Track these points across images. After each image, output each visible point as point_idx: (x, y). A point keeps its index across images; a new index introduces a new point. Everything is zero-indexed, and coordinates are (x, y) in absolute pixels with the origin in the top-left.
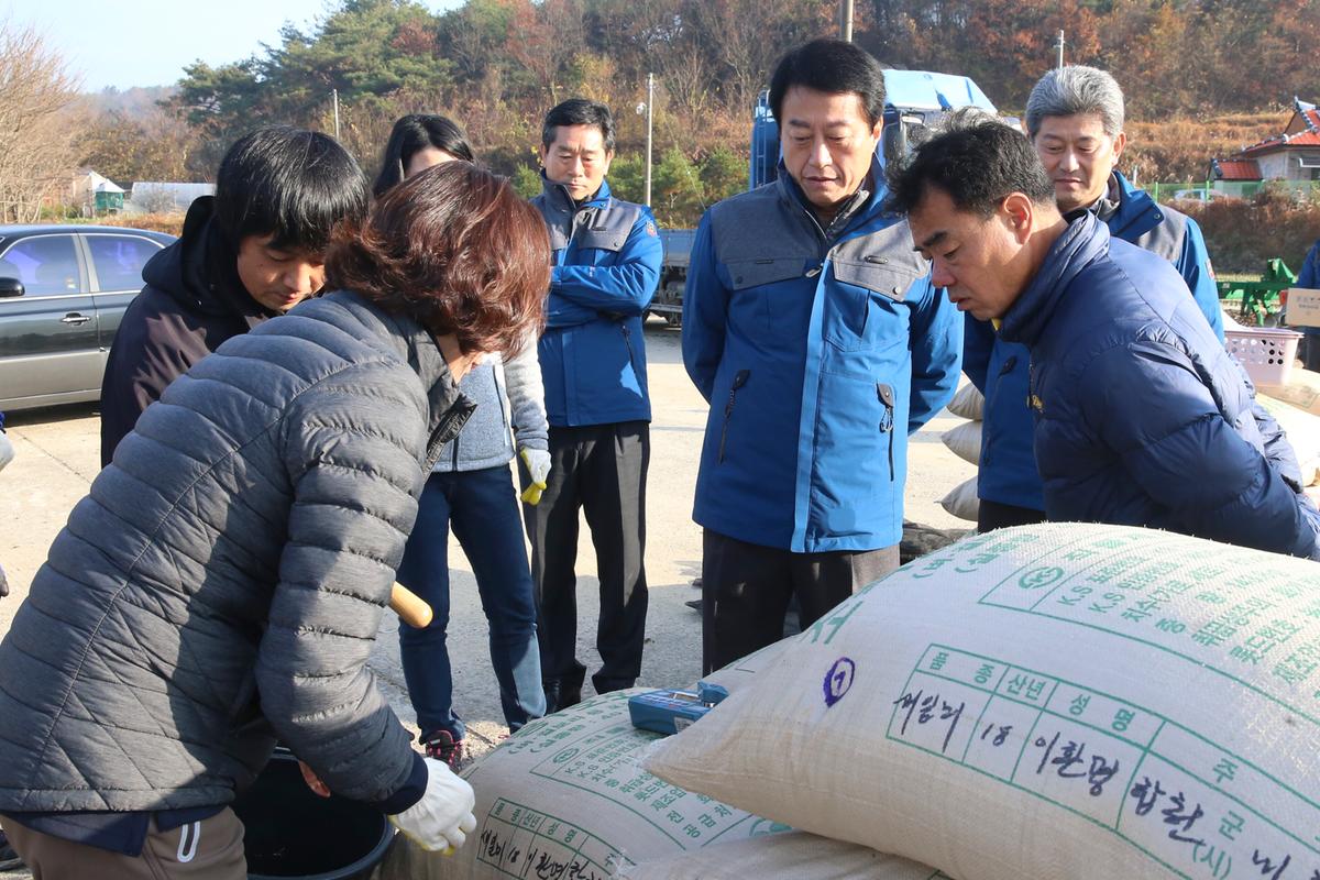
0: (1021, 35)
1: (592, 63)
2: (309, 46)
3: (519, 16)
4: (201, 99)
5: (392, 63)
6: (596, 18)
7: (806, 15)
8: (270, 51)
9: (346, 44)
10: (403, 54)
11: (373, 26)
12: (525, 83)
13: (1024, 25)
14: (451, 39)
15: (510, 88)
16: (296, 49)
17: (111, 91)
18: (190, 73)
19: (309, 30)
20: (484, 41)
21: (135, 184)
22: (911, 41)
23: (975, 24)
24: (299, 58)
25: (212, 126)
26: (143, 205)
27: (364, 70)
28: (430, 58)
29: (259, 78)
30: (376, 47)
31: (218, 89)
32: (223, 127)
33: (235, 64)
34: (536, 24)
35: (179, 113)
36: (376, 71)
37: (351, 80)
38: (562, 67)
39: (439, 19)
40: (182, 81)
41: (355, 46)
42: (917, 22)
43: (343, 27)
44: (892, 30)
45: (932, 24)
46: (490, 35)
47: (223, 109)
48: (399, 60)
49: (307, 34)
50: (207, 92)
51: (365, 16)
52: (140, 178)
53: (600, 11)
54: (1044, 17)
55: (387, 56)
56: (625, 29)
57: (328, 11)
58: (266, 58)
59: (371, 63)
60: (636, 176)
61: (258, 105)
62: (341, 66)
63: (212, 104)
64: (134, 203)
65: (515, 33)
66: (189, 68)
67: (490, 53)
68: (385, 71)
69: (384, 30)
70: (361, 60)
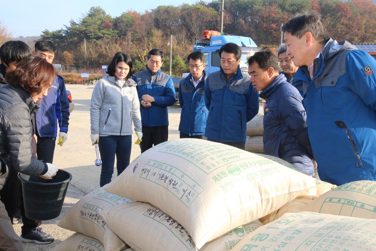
0: (273, 25)
1: (156, 32)
2: (78, 26)
3: (136, 19)
5: (101, 31)
6: (157, 20)
7: (214, 19)
8: (67, 27)
9: (88, 26)
10: (104, 29)
11: (96, 21)
12: (138, 37)
13: (274, 22)
14: (117, 25)
15: (133, 38)
16: (74, 27)
18: (44, 33)
19: (78, 22)
20: (126, 25)
22: (243, 26)
23: (260, 21)
24: (75, 29)
27: (93, 33)
28: (112, 30)
29: (64, 35)
30: (97, 27)
31: (52, 38)
33: (57, 31)
34: (141, 21)
36: (96, 33)
37: (89, 36)
38: (148, 33)
39: (114, 19)
40: (42, 35)
41: (91, 26)
42: (245, 21)
43: (87, 21)
44: (238, 23)
45: (249, 22)
46: (128, 24)
48: (103, 30)
49: (77, 23)
50: (49, 38)
51: (93, 18)
53: (159, 18)
54: (279, 20)
55: (100, 29)
56: (165, 22)
57: (83, 16)
58: (65, 29)
59: (95, 31)
60: (168, 63)
61: (63, 42)
62: (87, 32)
65: (135, 23)
66: (44, 31)
67: (128, 29)
68: (99, 33)
69: (99, 22)
70: (92, 30)
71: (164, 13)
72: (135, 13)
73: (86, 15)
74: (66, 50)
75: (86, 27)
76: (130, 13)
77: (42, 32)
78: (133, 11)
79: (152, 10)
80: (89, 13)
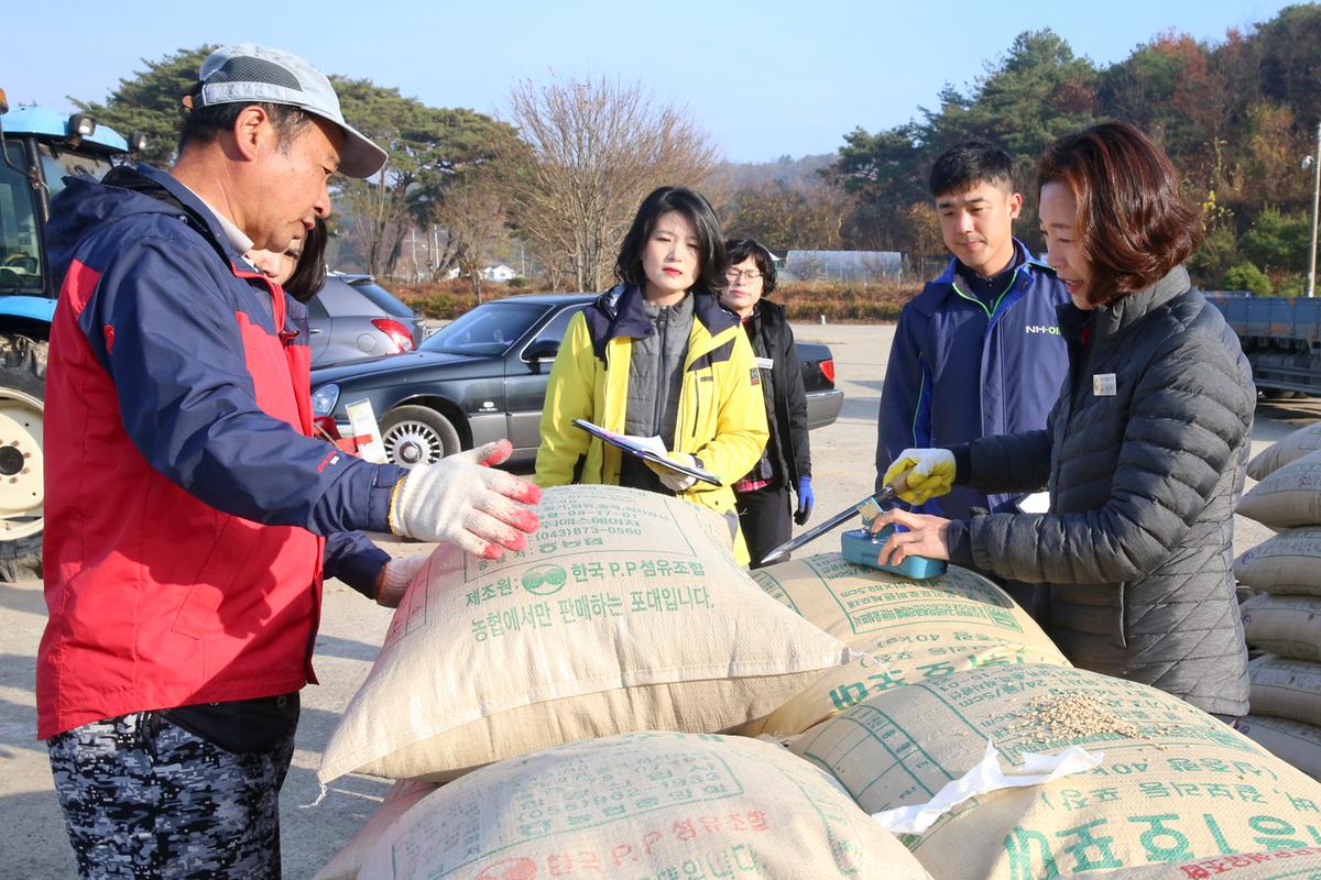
1: (1267, 114)
2: (967, 109)
3: (1188, 66)
4: (860, 166)
5: (1050, 123)
6: (1276, 63)
8: (929, 115)
9: (1005, 104)
10: (1063, 114)
11: (1032, 85)
12: (1192, 139)
14: (1114, 94)
15: (1174, 144)
16: (953, 113)
17: (786, 160)
18: (850, 140)
19: (969, 92)
20: (1148, 95)
21: (789, 253)
24: (955, 121)
25: (867, 193)
26: (795, 273)
27: (1021, 132)
28: (1090, 115)
29: (917, 143)
30: (1035, 106)
31: (876, 156)
32: (878, 194)
33: (894, 130)
34: (1207, 74)
35: (836, 182)
36: (1032, 132)
37: (1007, 141)
38: (1234, 120)
39: (1103, 74)
40: (842, 149)
41: (1013, 107)
43: (1002, 87)
46: (1155, 88)
47: (879, 175)
48: (1058, 120)
49: (966, 96)
50: (865, 159)
51: (1025, 75)
52: (796, 247)
53: (1281, 55)
55: (1045, 115)
56: (1307, 72)
57: (989, 71)
58: (924, 122)
59: (1028, 123)
60: (1301, 237)
61: (912, 170)
62: (997, 128)
63: (870, 171)
64: (787, 271)
65: (1182, 85)
66: (849, 135)
67: (1154, 109)
68: (1042, 132)
69: (1043, 89)
70: (1017, 121)
71: (1303, 36)
72: (1186, 43)
73: (999, 65)
74: (919, 201)
75: (996, 108)
76: (1164, 43)
77: (845, 137)
78: (1177, 35)
79: (1258, 26)
80: (1009, 56)
